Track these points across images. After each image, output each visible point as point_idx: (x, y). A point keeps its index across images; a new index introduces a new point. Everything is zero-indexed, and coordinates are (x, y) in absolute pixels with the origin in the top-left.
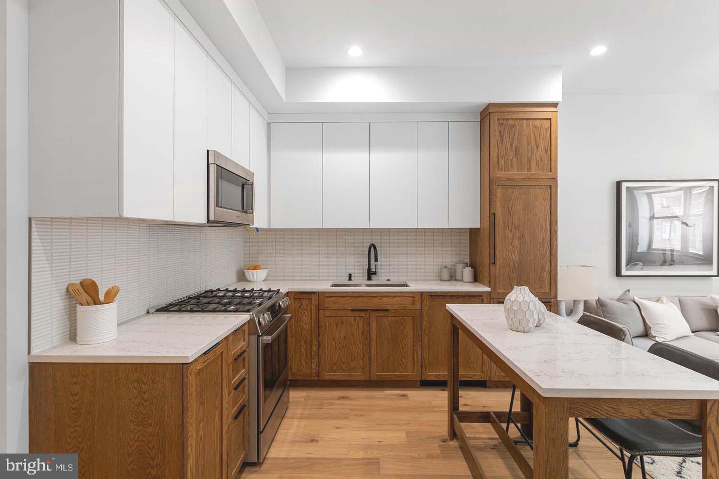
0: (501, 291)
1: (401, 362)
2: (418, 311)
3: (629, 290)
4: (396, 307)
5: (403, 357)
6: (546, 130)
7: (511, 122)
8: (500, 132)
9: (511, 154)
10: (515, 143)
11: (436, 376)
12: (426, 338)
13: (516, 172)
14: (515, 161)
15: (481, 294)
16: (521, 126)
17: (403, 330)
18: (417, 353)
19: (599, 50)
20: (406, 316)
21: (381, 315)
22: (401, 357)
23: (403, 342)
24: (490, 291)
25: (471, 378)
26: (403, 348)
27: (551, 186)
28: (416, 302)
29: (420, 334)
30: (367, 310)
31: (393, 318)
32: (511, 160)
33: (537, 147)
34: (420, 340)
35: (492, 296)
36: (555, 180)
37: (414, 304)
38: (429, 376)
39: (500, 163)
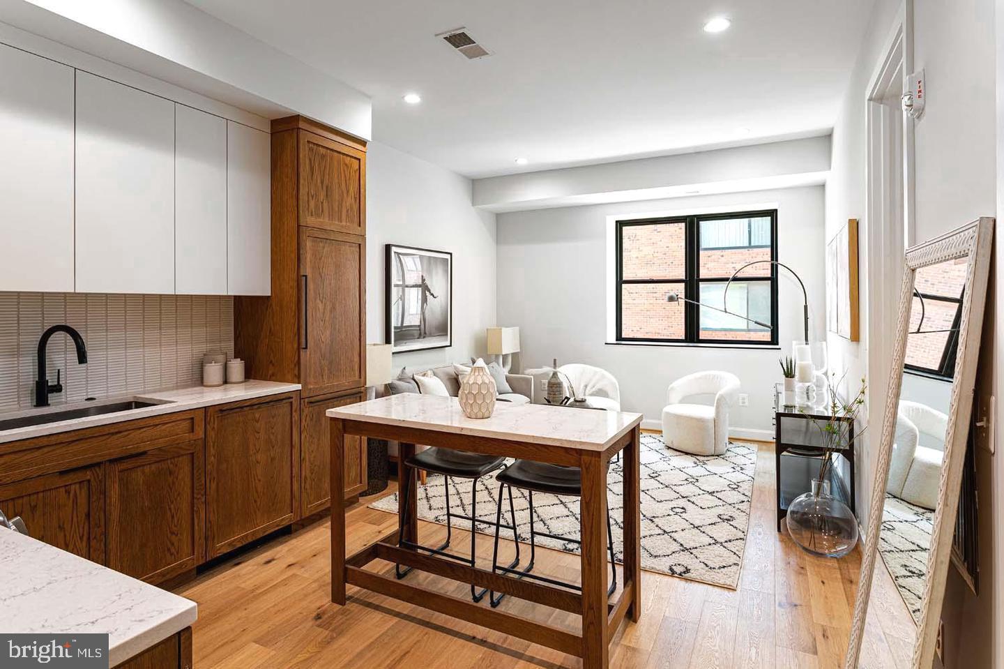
0: (312, 387)
1: (169, 545)
2: (200, 442)
3: (404, 368)
4: (161, 443)
5: (173, 533)
6: (355, 172)
7: (322, 151)
8: (310, 160)
9: (322, 196)
10: (326, 182)
11: (230, 544)
12: (214, 486)
13: (327, 220)
14: (325, 205)
15: (289, 395)
16: (332, 158)
17: (173, 483)
18: (199, 519)
19: (413, 99)
20: (179, 457)
21: (130, 466)
22: (169, 535)
23: (172, 506)
24: (301, 388)
25: (277, 526)
26: (173, 517)
27: (360, 245)
28: (196, 427)
29: (203, 482)
30: (98, 464)
31: (154, 467)
32: (322, 203)
33: (348, 192)
34: (203, 492)
35: (303, 395)
36: (363, 237)
37: (192, 430)
38: (219, 549)
39: (310, 204)
